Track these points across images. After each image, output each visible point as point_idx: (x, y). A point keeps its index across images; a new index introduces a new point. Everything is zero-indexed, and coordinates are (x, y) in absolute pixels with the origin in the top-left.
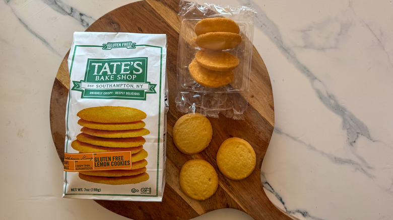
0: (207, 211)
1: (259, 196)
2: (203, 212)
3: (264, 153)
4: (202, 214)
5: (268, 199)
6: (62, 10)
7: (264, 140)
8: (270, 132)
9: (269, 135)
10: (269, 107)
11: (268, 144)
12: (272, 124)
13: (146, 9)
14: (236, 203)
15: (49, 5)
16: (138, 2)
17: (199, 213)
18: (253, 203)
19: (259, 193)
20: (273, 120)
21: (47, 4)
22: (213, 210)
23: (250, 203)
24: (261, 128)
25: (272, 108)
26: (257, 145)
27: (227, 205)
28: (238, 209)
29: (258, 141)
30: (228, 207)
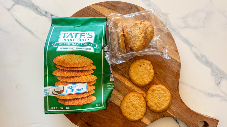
0: (152, 122)
1: (181, 106)
2: (150, 123)
3: (178, 79)
4: (150, 124)
5: (187, 107)
6: (40, 13)
7: (176, 72)
8: (179, 66)
9: (179, 68)
10: (175, 52)
11: (180, 74)
12: (179, 61)
13: (91, 10)
14: (169, 113)
15: (33, 11)
16: (85, 8)
17: (147, 124)
18: (178, 111)
19: (181, 104)
20: (179, 59)
21: (32, 10)
22: (156, 120)
23: (177, 111)
24: (173, 65)
25: (177, 52)
26: (173, 75)
27: (163, 115)
28: (170, 117)
29: (173, 73)
30: (164, 116)
